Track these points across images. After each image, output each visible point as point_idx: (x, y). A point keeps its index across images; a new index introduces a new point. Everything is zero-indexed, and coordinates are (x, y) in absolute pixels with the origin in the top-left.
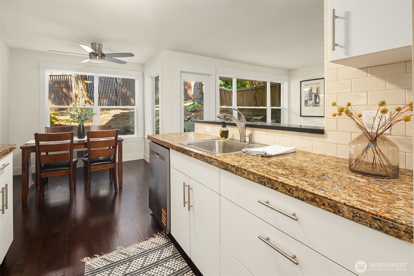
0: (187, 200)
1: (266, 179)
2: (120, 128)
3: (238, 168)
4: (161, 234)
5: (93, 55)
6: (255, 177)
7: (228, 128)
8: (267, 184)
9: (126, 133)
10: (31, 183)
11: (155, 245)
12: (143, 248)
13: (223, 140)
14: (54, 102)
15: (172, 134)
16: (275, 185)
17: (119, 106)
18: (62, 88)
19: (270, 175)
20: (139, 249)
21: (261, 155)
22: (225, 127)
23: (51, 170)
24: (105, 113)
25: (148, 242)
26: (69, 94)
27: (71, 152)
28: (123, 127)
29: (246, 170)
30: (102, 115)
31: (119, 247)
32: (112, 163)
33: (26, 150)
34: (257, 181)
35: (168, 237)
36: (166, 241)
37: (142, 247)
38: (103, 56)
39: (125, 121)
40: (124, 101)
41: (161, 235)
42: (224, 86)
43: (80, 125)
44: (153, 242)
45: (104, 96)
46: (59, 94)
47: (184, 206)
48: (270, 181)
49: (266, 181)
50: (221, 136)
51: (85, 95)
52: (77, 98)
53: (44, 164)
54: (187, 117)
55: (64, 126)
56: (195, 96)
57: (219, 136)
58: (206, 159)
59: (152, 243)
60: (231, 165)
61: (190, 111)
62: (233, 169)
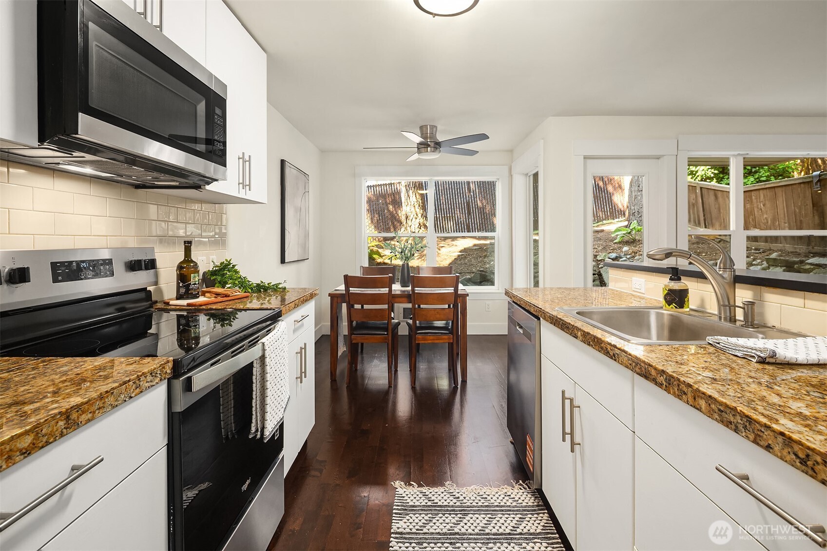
0: (568, 430)
1: (740, 418)
2: (473, 273)
3: (673, 378)
4: (526, 484)
5: (422, 147)
6: (713, 406)
7: (687, 283)
8: (743, 430)
9: (482, 283)
10: (342, 349)
11: (511, 501)
12: (488, 499)
13: (669, 311)
14: (378, 227)
15: (554, 290)
16: (764, 436)
17: (473, 232)
18: (387, 204)
19: (755, 410)
20: (482, 498)
21: (759, 356)
22: (679, 279)
23: (364, 332)
24: (448, 245)
25: (498, 491)
26: (396, 213)
27: (392, 309)
28: (478, 271)
29: (689, 386)
30: (443, 248)
31: (448, 482)
32: (449, 333)
33: (336, 299)
34: (717, 417)
35: (539, 496)
36: (533, 501)
37: (487, 496)
38: (438, 145)
39: (482, 261)
40: (482, 223)
41: (525, 486)
42: (715, 180)
43: (403, 265)
44: (508, 494)
45: (448, 215)
46: (384, 215)
47: (564, 440)
48: (750, 423)
49: (740, 421)
50: (666, 302)
51: (420, 215)
52: (408, 220)
53: (357, 322)
54: (612, 256)
55: (389, 265)
56: (633, 208)
57: (662, 300)
58: (605, 348)
59: (505, 496)
60: (656, 369)
61: (620, 243)
62: (661, 379)
